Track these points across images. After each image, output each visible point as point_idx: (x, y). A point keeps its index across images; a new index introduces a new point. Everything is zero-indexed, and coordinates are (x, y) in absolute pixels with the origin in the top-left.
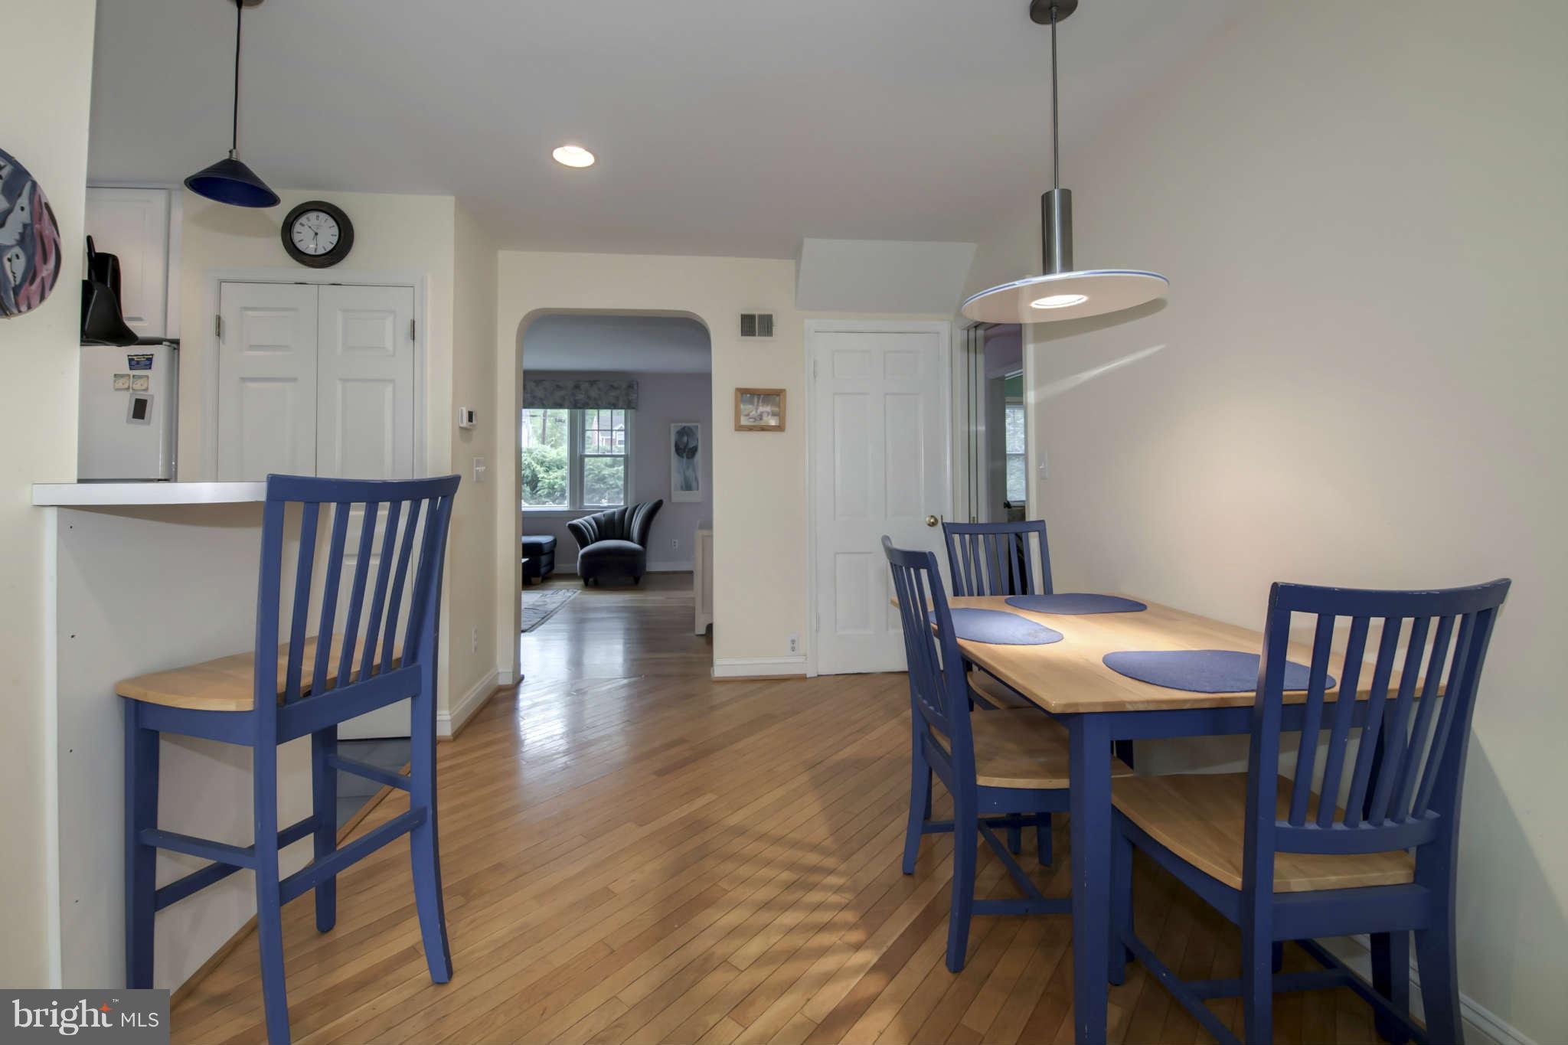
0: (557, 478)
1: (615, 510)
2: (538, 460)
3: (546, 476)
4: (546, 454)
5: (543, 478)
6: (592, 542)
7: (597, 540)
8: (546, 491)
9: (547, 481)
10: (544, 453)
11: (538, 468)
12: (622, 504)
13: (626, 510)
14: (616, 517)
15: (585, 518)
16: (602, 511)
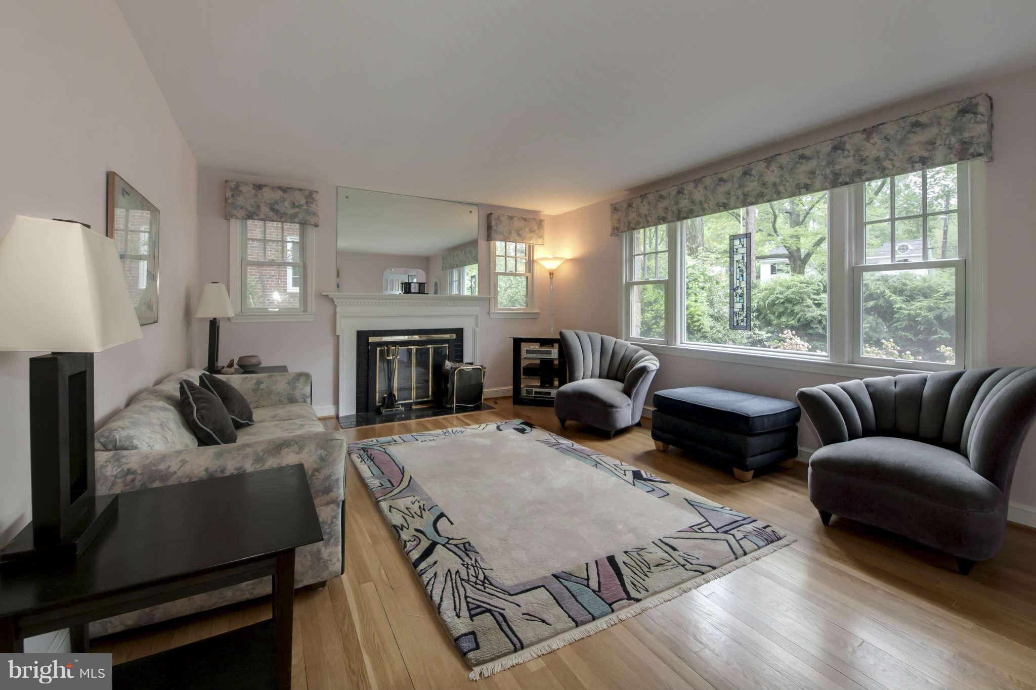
0: (920, 309)
1: (929, 374)
2: (896, 288)
3: (904, 306)
4: (908, 282)
5: (901, 308)
6: (853, 436)
7: (868, 433)
8: (904, 323)
9: (906, 312)
10: (904, 281)
11: (894, 297)
12: (952, 362)
13: (956, 378)
14: (927, 390)
15: (846, 383)
16: (894, 373)
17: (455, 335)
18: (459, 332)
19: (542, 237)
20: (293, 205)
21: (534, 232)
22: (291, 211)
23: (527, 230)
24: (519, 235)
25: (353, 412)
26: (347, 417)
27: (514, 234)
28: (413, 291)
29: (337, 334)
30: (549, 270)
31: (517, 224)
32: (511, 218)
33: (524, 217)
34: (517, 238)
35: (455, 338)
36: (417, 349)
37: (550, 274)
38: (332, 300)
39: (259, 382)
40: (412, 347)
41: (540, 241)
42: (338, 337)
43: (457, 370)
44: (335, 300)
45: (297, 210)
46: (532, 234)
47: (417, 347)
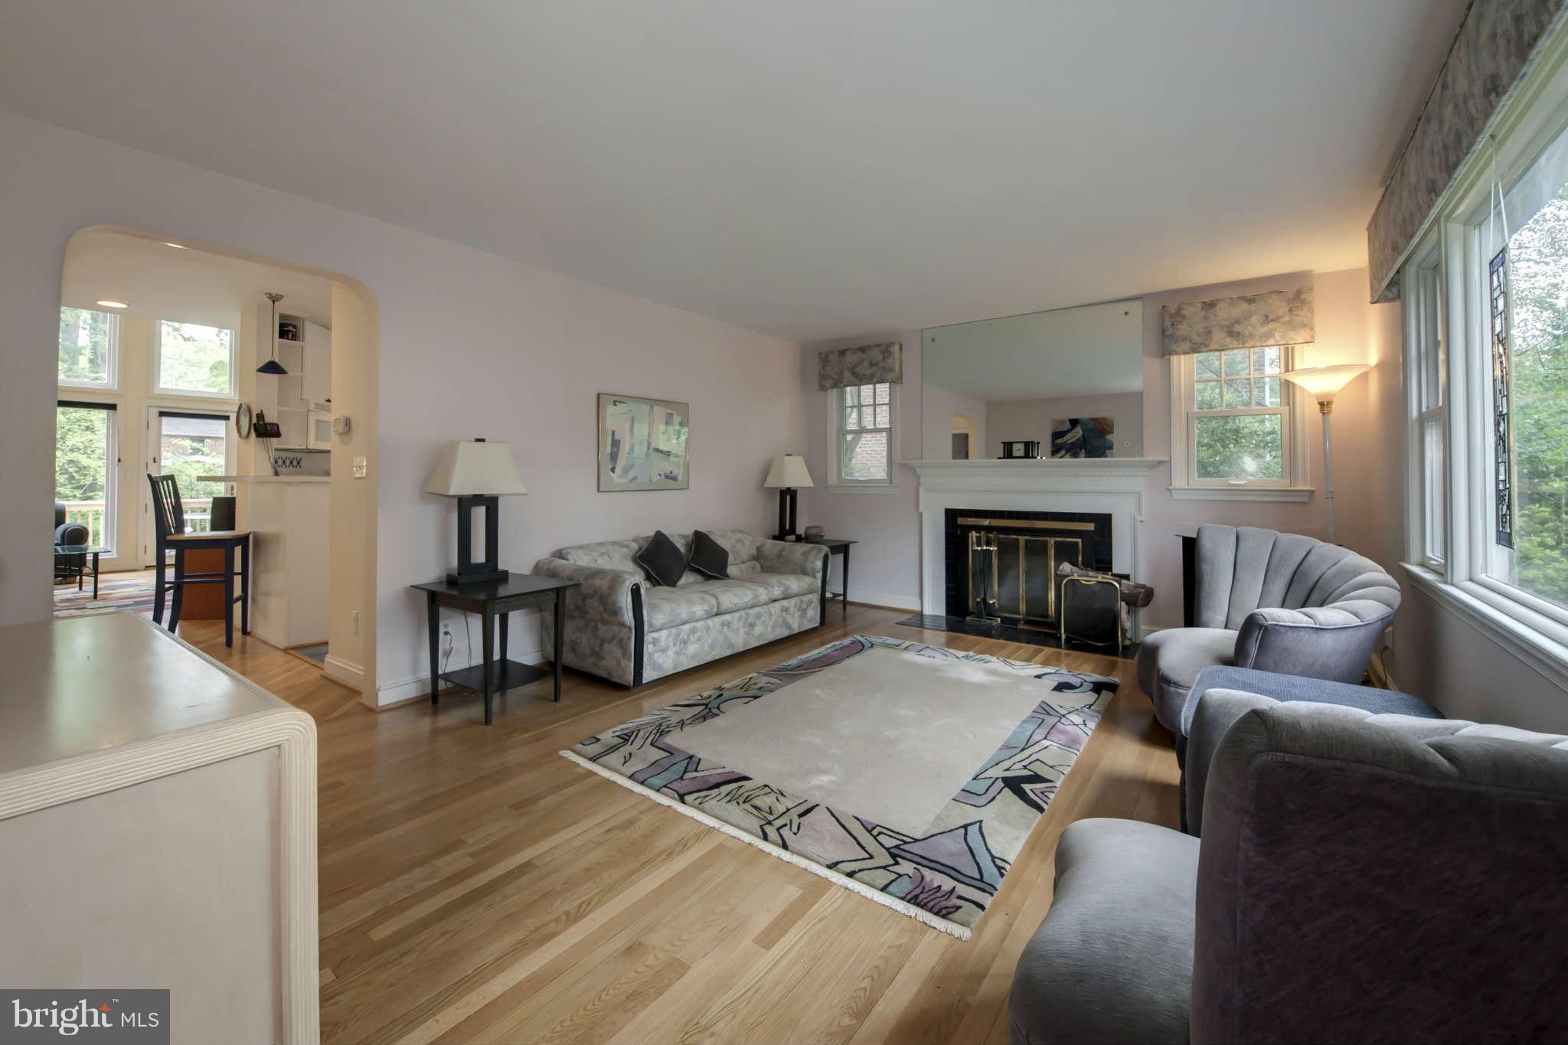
17: (1093, 525)
18: (1104, 522)
19: (1309, 326)
20: (872, 365)
21: (1276, 320)
22: (869, 372)
23: (1254, 320)
24: (1232, 334)
25: (942, 611)
26: (934, 617)
27: (1218, 336)
28: (1015, 454)
29: (920, 511)
30: (1317, 397)
31: (1225, 313)
32: (1210, 305)
33: (1248, 295)
34: (1228, 340)
35: (1093, 529)
36: (1027, 541)
37: (1322, 404)
38: (913, 469)
39: (782, 550)
40: (1020, 537)
41: (1302, 335)
42: (921, 514)
43: (1067, 579)
44: (917, 470)
45: (875, 368)
46: (1271, 325)
47: (1027, 538)
